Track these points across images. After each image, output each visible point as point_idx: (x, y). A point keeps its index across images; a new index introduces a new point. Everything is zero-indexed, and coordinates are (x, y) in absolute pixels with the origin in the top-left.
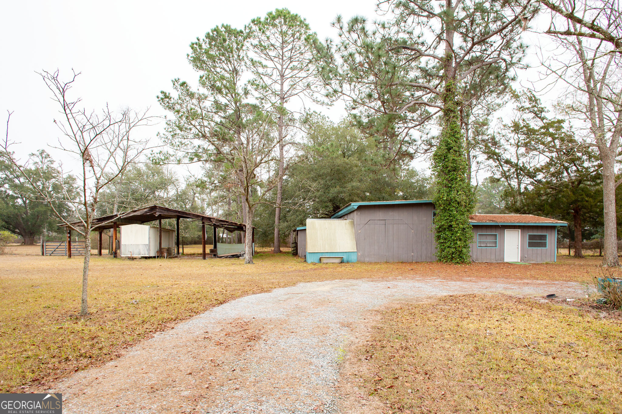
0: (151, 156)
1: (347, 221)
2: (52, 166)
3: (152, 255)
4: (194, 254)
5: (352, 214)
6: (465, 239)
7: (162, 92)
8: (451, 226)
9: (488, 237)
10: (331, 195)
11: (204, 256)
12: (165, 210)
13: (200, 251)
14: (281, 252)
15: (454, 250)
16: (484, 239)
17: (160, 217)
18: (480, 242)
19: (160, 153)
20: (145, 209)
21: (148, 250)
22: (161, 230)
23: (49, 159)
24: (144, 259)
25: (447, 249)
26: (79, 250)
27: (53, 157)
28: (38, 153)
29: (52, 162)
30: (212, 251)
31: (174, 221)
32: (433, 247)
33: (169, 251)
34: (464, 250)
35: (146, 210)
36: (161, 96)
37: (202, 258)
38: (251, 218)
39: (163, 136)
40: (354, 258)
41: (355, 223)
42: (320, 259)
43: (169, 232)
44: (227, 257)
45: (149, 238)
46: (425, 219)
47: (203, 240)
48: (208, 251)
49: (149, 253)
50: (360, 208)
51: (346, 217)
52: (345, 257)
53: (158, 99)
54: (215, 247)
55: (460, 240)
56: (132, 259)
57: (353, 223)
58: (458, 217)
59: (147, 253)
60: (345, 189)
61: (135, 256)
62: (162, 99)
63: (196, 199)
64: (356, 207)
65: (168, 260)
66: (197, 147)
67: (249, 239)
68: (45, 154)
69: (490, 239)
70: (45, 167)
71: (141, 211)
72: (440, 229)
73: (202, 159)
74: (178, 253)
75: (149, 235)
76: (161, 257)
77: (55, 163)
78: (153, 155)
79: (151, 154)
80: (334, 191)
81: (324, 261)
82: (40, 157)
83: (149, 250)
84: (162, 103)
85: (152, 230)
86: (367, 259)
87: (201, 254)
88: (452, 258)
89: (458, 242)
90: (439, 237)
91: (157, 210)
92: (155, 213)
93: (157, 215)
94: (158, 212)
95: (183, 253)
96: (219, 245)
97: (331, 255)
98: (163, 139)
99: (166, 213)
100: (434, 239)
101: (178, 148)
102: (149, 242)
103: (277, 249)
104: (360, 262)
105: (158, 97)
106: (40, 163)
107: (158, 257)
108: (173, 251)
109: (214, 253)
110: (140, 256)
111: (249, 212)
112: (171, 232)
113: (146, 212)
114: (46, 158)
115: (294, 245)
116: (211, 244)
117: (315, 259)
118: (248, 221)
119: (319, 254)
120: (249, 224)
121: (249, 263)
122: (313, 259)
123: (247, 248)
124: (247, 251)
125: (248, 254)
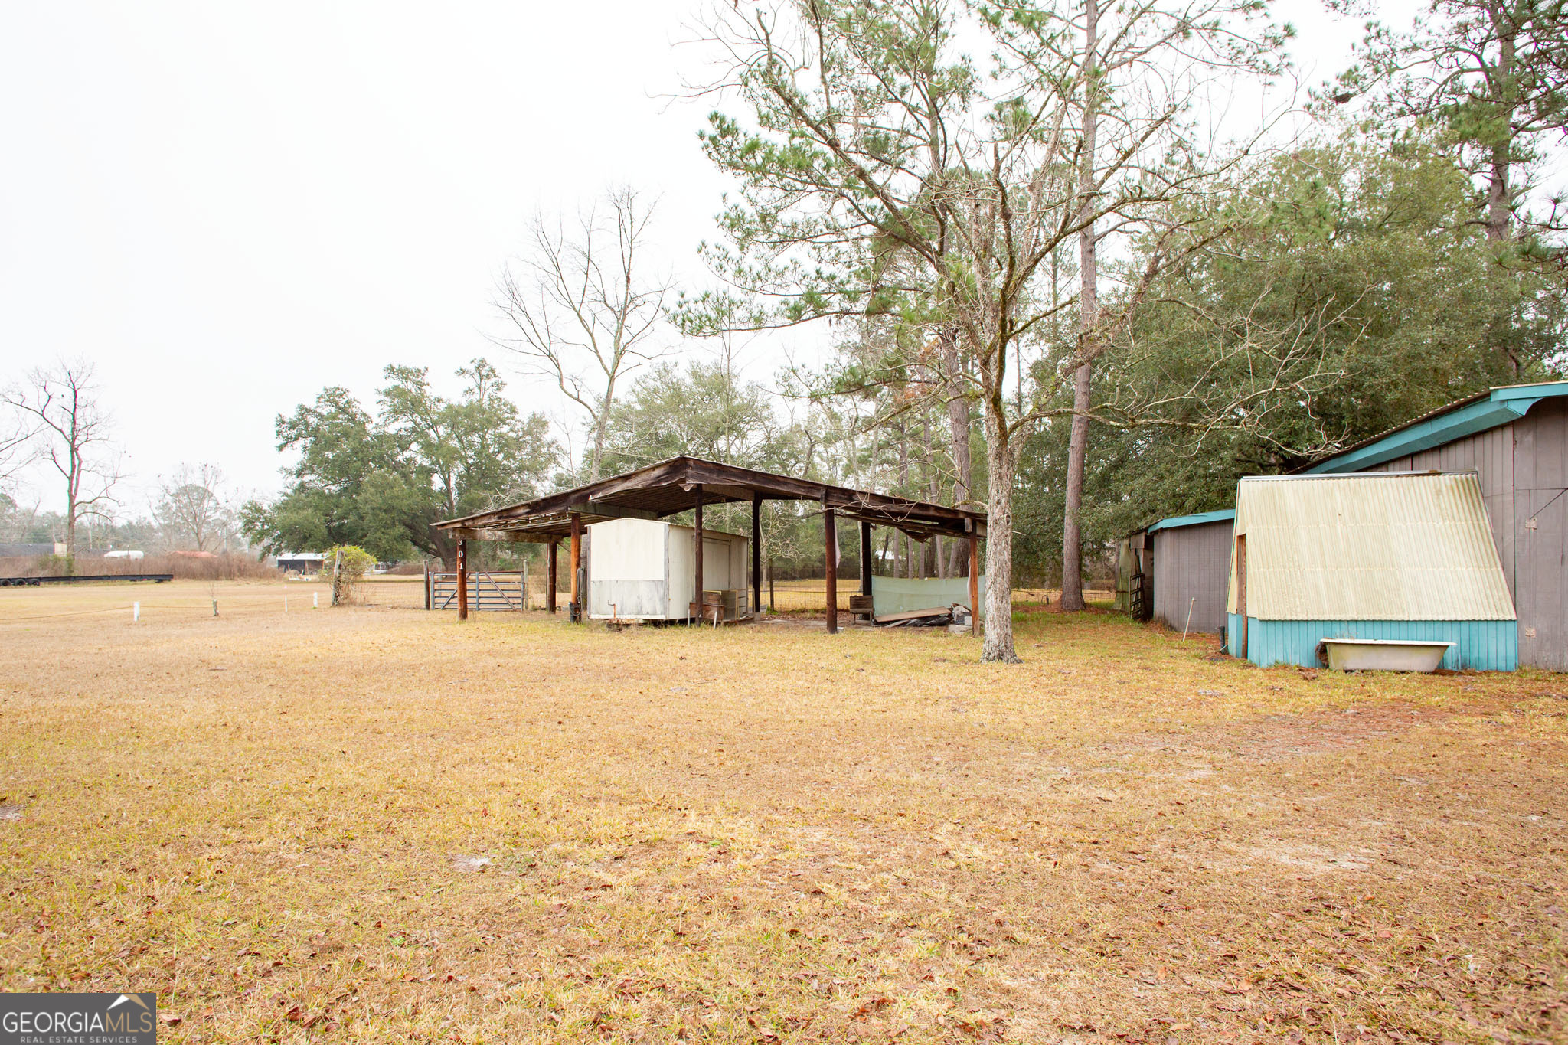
0: (679, 311)
1: (1446, 480)
2: (500, 394)
3: (676, 614)
4: (803, 611)
7: (714, 117)
11: (832, 617)
12: (711, 471)
13: (821, 600)
14: (1085, 606)
17: (701, 497)
19: (704, 301)
20: (653, 469)
21: (662, 600)
22: (700, 534)
23: (493, 380)
24: (651, 629)
26: (506, 594)
27: (503, 375)
28: (472, 368)
29: (499, 386)
30: (856, 602)
31: (742, 509)
33: (726, 602)
35: (657, 473)
36: (711, 130)
37: (824, 624)
38: (1006, 480)
39: (716, 252)
40: (1500, 649)
42: (1322, 654)
43: (726, 540)
44: (905, 624)
45: (667, 561)
47: (828, 569)
48: (843, 600)
49: (666, 609)
50: (1538, 410)
52: (1456, 647)
53: (701, 143)
54: (867, 588)
56: (617, 626)
57: (1476, 488)
59: (659, 608)
61: (625, 617)
62: (713, 139)
63: (816, 459)
64: (1521, 409)
65: (721, 630)
66: (814, 275)
67: (1000, 564)
68: (487, 368)
70: (486, 401)
71: (644, 476)
73: (827, 310)
74: (757, 606)
75: (667, 550)
76: (701, 620)
77: (505, 389)
78: (685, 308)
79: (680, 306)
81: (1345, 660)
82: (477, 377)
83: (666, 599)
84: (714, 154)
85: (676, 536)
87: (823, 611)
91: (689, 471)
92: (683, 481)
93: (689, 485)
94: (692, 477)
95: (771, 609)
96: (877, 582)
97: (1379, 635)
98: (716, 261)
99: (713, 481)
101: (759, 284)
102: (667, 575)
103: (1071, 598)
105: (702, 136)
106: (477, 390)
107: (693, 621)
108: (743, 602)
109: (863, 610)
110: (641, 618)
111: (999, 456)
112: (734, 544)
113: (658, 480)
114: (488, 377)
115: (1136, 584)
116: (854, 576)
117: (1296, 650)
118: (994, 492)
119: (1311, 626)
120: (998, 503)
121: (1000, 657)
122: (1285, 650)
123: (993, 598)
124: (992, 609)
125: (997, 623)
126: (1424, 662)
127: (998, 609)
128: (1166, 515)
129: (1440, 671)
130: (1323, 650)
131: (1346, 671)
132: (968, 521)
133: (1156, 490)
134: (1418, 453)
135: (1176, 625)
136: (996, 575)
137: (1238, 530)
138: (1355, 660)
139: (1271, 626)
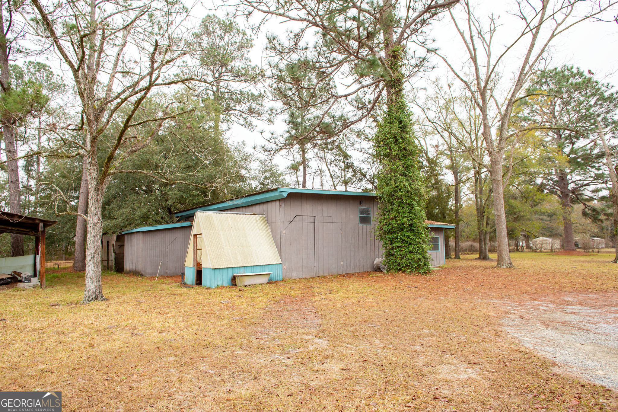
1: (258, 217)
8: (411, 225)
40: (278, 273)
41: (277, 219)
46: (352, 216)
57: (266, 220)
64: (285, 195)
86: (294, 275)
88: (418, 266)
89: (424, 246)
103: (80, 264)
104: (287, 278)
118: (93, 208)
119: (229, 269)
120: (96, 214)
121: (96, 298)
122: (220, 280)
123: (92, 266)
124: (91, 272)
125: (95, 280)
126: (265, 280)
127: (95, 272)
128: (138, 225)
129: (270, 283)
130: (234, 278)
131: (246, 286)
132: (41, 225)
133: (134, 215)
134: (239, 208)
135: (144, 274)
136: (94, 253)
137: (194, 231)
138: (247, 281)
139: (216, 270)
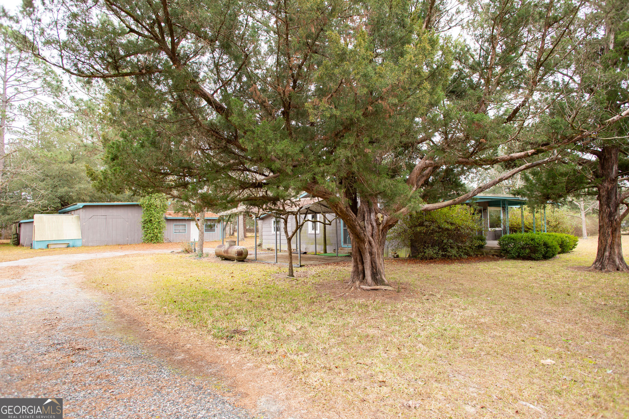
1: (74, 216)
5: (78, 211)
6: (160, 228)
8: (151, 220)
9: (181, 226)
10: (59, 194)
15: (152, 235)
16: (178, 228)
18: (175, 230)
25: (149, 235)
32: (140, 233)
34: (159, 235)
40: (79, 243)
41: (81, 217)
42: (48, 246)
46: (137, 215)
50: (85, 207)
51: (73, 212)
52: (71, 244)
55: (157, 229)
57: (79, 218)
58: (155, 214)
60: (72, 190)
64: (81, 207)
69: (181, 228)
72: (145, 222)
80: (62, 191)
81: (50, 246)
86: (90, 244)
88: (152, 240)
89: (156, 230)
90: (144, 227)
97: (57, 242)
100: (141, 228)
104: (84, 246)
115: (15, 236)
117: (44, 245)
122: (41, 246)
126: (65, 246)
